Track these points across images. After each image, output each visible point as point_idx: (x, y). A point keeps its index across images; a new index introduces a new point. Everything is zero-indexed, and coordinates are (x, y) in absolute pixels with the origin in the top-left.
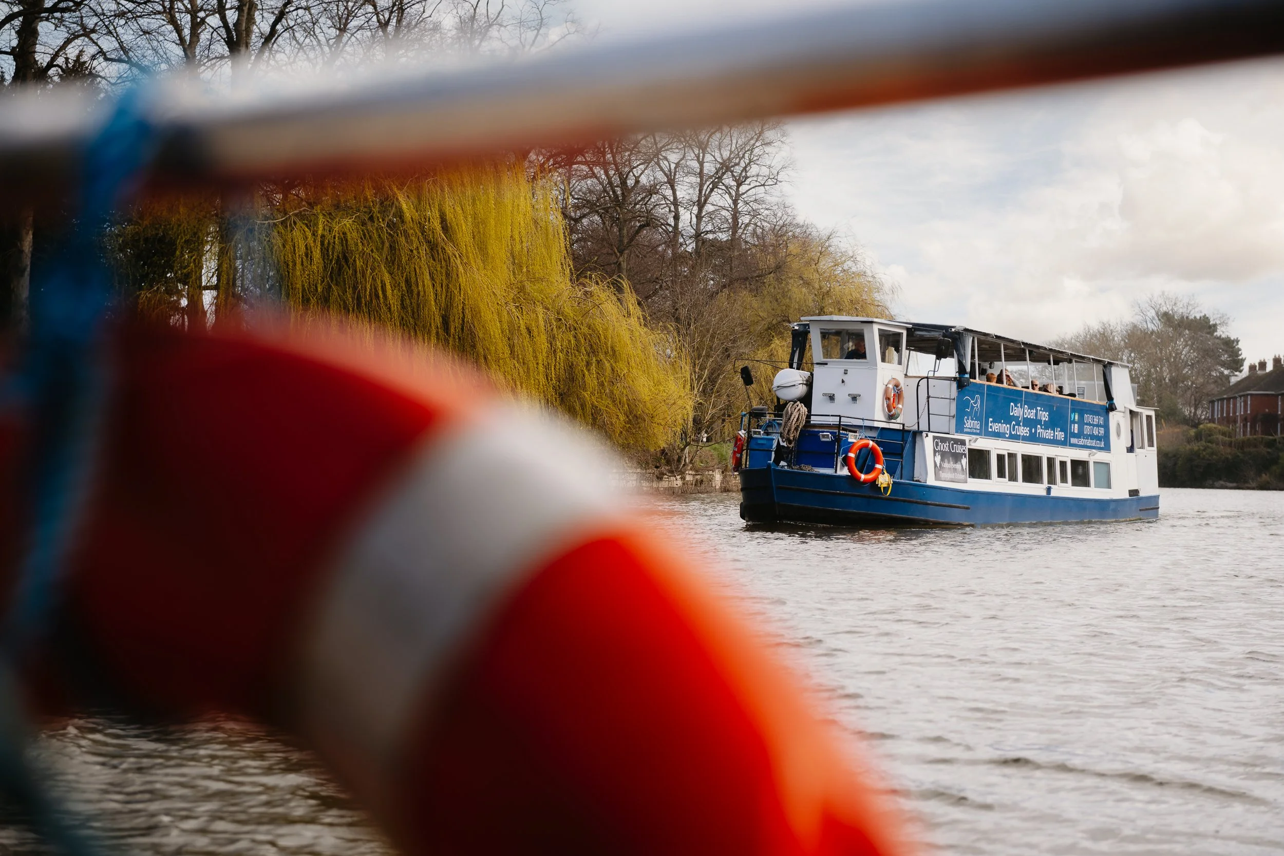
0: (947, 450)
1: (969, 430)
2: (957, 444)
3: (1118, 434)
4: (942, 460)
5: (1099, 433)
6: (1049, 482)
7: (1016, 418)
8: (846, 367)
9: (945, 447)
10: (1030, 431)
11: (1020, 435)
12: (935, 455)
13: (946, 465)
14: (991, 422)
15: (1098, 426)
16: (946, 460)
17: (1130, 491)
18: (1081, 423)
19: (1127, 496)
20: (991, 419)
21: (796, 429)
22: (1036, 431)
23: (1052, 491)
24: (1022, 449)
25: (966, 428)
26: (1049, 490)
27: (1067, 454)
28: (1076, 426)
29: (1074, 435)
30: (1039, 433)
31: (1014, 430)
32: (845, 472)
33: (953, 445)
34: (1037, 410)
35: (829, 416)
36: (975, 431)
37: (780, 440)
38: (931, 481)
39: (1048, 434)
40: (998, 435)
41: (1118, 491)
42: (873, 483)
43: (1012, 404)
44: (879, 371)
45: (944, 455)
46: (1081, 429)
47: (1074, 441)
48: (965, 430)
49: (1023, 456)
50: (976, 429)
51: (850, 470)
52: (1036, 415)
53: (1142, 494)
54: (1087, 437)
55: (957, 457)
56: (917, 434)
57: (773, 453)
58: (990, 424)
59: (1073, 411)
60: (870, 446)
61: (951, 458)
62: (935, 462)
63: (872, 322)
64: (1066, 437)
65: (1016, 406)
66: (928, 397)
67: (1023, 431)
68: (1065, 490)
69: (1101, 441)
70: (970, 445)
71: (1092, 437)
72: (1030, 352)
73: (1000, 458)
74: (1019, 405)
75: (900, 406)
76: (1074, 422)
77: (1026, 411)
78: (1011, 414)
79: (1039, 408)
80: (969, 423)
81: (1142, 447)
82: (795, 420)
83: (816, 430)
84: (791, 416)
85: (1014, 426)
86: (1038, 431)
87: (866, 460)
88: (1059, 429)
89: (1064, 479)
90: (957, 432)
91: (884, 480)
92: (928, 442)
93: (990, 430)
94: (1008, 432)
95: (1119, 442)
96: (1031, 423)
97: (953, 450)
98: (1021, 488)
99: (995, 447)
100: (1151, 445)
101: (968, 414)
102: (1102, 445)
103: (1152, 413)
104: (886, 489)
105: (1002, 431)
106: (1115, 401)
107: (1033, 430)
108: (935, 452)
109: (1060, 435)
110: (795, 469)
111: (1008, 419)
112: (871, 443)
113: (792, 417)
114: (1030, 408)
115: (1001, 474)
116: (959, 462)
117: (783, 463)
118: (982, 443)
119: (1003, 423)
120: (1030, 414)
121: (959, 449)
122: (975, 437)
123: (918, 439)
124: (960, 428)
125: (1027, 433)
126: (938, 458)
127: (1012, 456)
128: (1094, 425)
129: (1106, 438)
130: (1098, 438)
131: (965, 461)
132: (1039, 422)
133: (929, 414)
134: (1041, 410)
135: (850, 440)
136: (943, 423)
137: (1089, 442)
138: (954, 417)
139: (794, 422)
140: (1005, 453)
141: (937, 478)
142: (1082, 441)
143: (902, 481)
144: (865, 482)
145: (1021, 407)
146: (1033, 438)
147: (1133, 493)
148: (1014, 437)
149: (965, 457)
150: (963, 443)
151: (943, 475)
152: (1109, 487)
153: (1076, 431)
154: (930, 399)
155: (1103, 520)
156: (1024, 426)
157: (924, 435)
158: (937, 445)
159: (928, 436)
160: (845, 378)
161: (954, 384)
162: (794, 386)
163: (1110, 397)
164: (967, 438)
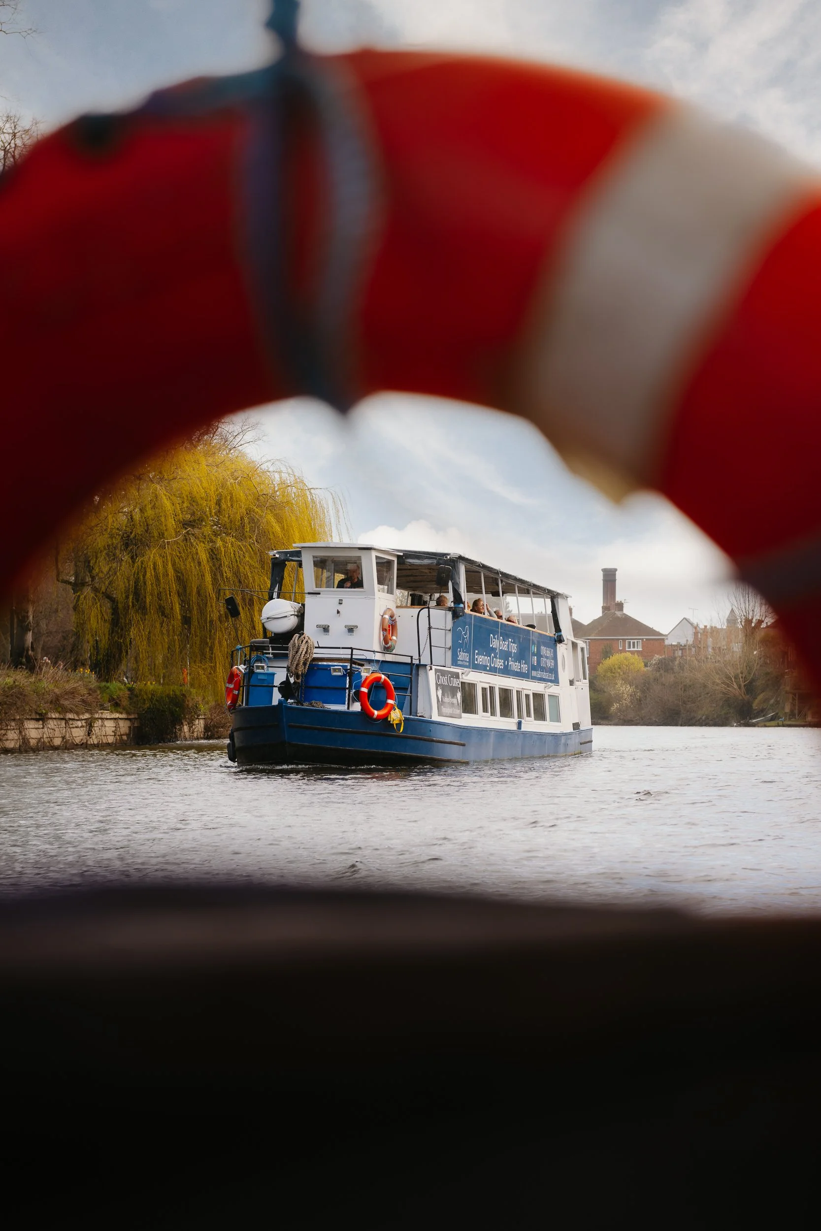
0: (446, 684)
1: (461, 663)
2: (453, 677)
3: (564, 667)
4: (443, 694)
5: (552, 665)
6: (519, 717)
7: (494, 650)
8: (341, 597)
9: (444, 680)
10: (504, 663)
11: (497, 668)
12: (437, 689)
13: (446, 700)
14: (477, 654)
15: (551, 658)
16: (446, 694)
17: (574, 724)
18: (539, 655)
19: (571, 729)
20: (476, 651)
21: (305, 662)
22: (508, 664)
23: (521, 725)
24: (499, 682)
25: (460, 660)
26: (519, 724)
27: (530, 687)
28: (536, 658)
29: (535, 668)
30: (511, 665)
31: (493, 663)
32: (357, 707)
33: (450, 678)
34: (509, 642)
35: (339, 648)
36: (465, 663)
38: (435, 716)
39: (516, 667)
40: (482, 668)
41: (565, 726)
42: (385, 719)
43: (491, 635)
44: (377, 600)
45: (443, 688)
46: (539, 661)
47: (534, 673)
48: (459, 663)
49: (500, 689)
50: (466, 661)
51: (362, 705)
52: (508, 646)
53: (580, 727)
54: (543, 669)
55: (453, 691)
56: (422, 667)
58: (476, 657)
59: (534, 643)
60: (382, 680)
61: (449, 692)
62: (437, 696)
63: (370, 549)
64: (529, 670)
65: (494, 637)
66: (430, 628)
67: (499, 663)
68: (530, 724)
69: (553, 673)
70: (462, 678)
71: (547, 669)
73: (484, 689)
74: (496, 636)
75: (394, 638)
76: (534, 654)
77: (501, 643)
78: (491, 646)
79: (510, 640)
80: (463, 656)
81: (580, 681)
82: (303, 653)
83: (325, 663)
84: (299, 649)
85: (493, 658)
88: (524, 662)
89: (529, 713)
90: (452, 665)
91: (396, 716)
92: (432, 675)
93: (476, 662)
94: (489, 665)
95: (564, 675)
96: (505, 655)
97: (450, 683)
98: (500, 722)
99: (480, 679)
100: (585, 677)
101: (461, 646)
102: (554, 678)
103: (585, 646)
104: (399, 725)
105: (485, 663)
106: (562, 633)
107: (506, 662)
108: (437, 685)
109: (525, 668)
110: (306, 706)
111: (489, 651)
112: (383, 677)
114: (504, 640)
115: (485, 709)
116: (455, 696)
117: (291, 700)
118: (470, 676)
119: (486, 655)
120: (504, 646)
121: (455, 683)
122: (465, 670)
123: (421, 672)
124: (455, 662)
125: (502, 665)
126: (440, 692)
127: (492, 689)
128: (547, 658)
129: (555, 670)
130: (551, 671)
131: (459, 695)
132: (511, 654)
133: (431, 646)
134: (511, 642)
135: (362, 674)
136: (442, 657)
137: (544, 675)
138: (450, 649)
139: (302, 656)
140: (487, 686)
141: (440, 713)
142: (540, 674)
143: (412, 717)
144: (377, 719)
145: (498, 639)
146: (507, 671)
147: (576, 726)
148: (492, 670)
149: (459, 691)
150: (457, 676)
151: (444, 710)
152: (560, 720)
153: (535, 664)
154: (432, 630)
156: (500, 658)
157: (428, 668)
158: (439, 678)
159: (431, 669)
160: (340, 608)
161: (450, 615)
162: (286, 617)
163: (557, 629)
164: (460, 671)
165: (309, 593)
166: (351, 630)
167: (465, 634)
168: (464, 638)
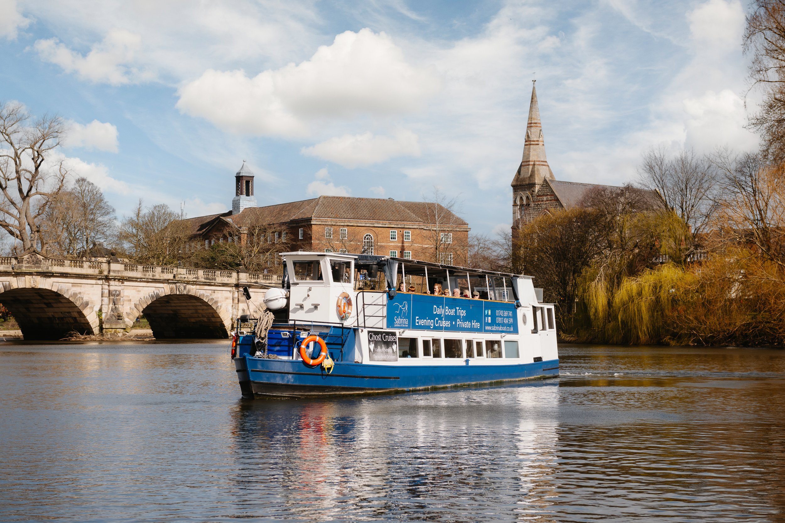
0: (380, 340)
1: (398, 325)
2: (389, 335)
3: (525, 322)
4: (376, 346)
5: (509, 322)
6: (468, 357)
7: (438, 316)
8: (310, 286)
9: (377, 338)
10: (451, 323)
11: (442, 327)
12: (369, 344)
13: (379, 350)
14: (418, 319)
15: (508, 317)
16: (379, 347)
17: (535, 359)
18: (493, 316)
19: (532, 362)
20: (417, 317)
21: (265, 330)
22: (456, 323)
23: (471, 362)
24: (443, 336)
25: (396, 324)
26: (467, 361)
27: (483, 337)
28: (490, 318)
29: (489, 324)
30: (459, 324)
31: (437, 324)
32: (299, 358)
33: (384, 336)
34: (456, 310)
36: (403, 326)
38: (366, 361)
39: (467, 325)
40: (424, 328)
41: (526, 358)
42: (320, 366)
43: (435, 306)
44: (332, 288)
45: (377, 343)
46: (493, 320)
47: (488, 328)
48: (395, 325)
49: (445, 340)
50: (405, 324)
51: (303, 357)
52: (456, 312)
53: (544, 360)
54: (499, 325)
55: (388, 344)
56: (355, 330)
58: (417, 321)
59: (487, 308)
60: (317, 340)
61: (383, 345)
62: (369, 348)
63: (324, 255)
64: (481, 326)
65: (438, 307)
66: (364, 305)
67: (445, 324)
68: (485, 360)
69: (510, 327)
70: (400, 335)
71: (503, 325)
73: (426, 343)
74: (441, 307)
75: (349, 311)
76: (488, 316)
77: (446, 310)
78: (434, 313)
79: (458, 308)
80: (398, 321)
81: (544, 329)
82: (265, 323)
83: (277, 330)
84: (263, 321)
85: (437, 321)
86: (458, 323)
88: (475, 321)
89: (480, 354)
90: (388, 327)
91: (328, 363)
92: (363, 336)
93: (417, 324)
94: (432, 325)
95: (525, 328)
96: (452, 318)
97: (385, 339)
98: (444, 361)
99: (421, 336)
100: (551, 327)
101: (398, 315)
102: (512, 329)
103: (552, 306)
104: (329, 369)
105: (427, 324)
106: (520, 301)
107: (454, 323)
108: (369, 341)
109: (477, 325)
111: (433, 317)
112: (318, 338)
114: (451, 308)
115: (426, 353)
116: (390, 348)
118: (409, 334)
119: (428, 319)
120: (452, 312)
121: (390, 338)
122: (403, 330)
123: (354, 333)
124: (391, 325)
125: (448, 325)
126: (372, 346)
127: (436, 342)
128: (504, 317)
129: (515, 325)
130: (509, 325)
131: (396, 347)
132: (459, 317)
133: (364, 316)
134: (459, 309)
135: (301, 337)
136: (376, 322)
137: (500, 328)
138: (385, 317)
140: (430, 339)
141: (371, 359)
142: (495, 328)
143: (343, 362)
144: (313, 365)
145: (443, 308)
146: (454, 328)
147: (537, 359)
148: (437, 329)
149: (396, 343)
150: (394, 334)
151: (376, 357)
152: (518, 357)
153: (490, 321)
156: (445, 320)
157: (360, 331)
158: (371, 336)
159: (362, 331)
160: (310, 293)
161: (385, 295)
162: (277, 299)
163: (516, 298)
164: (397, 331)
165: (292, 284)
166: (316, 307)
167: (403, 307)
168: (401, 310)
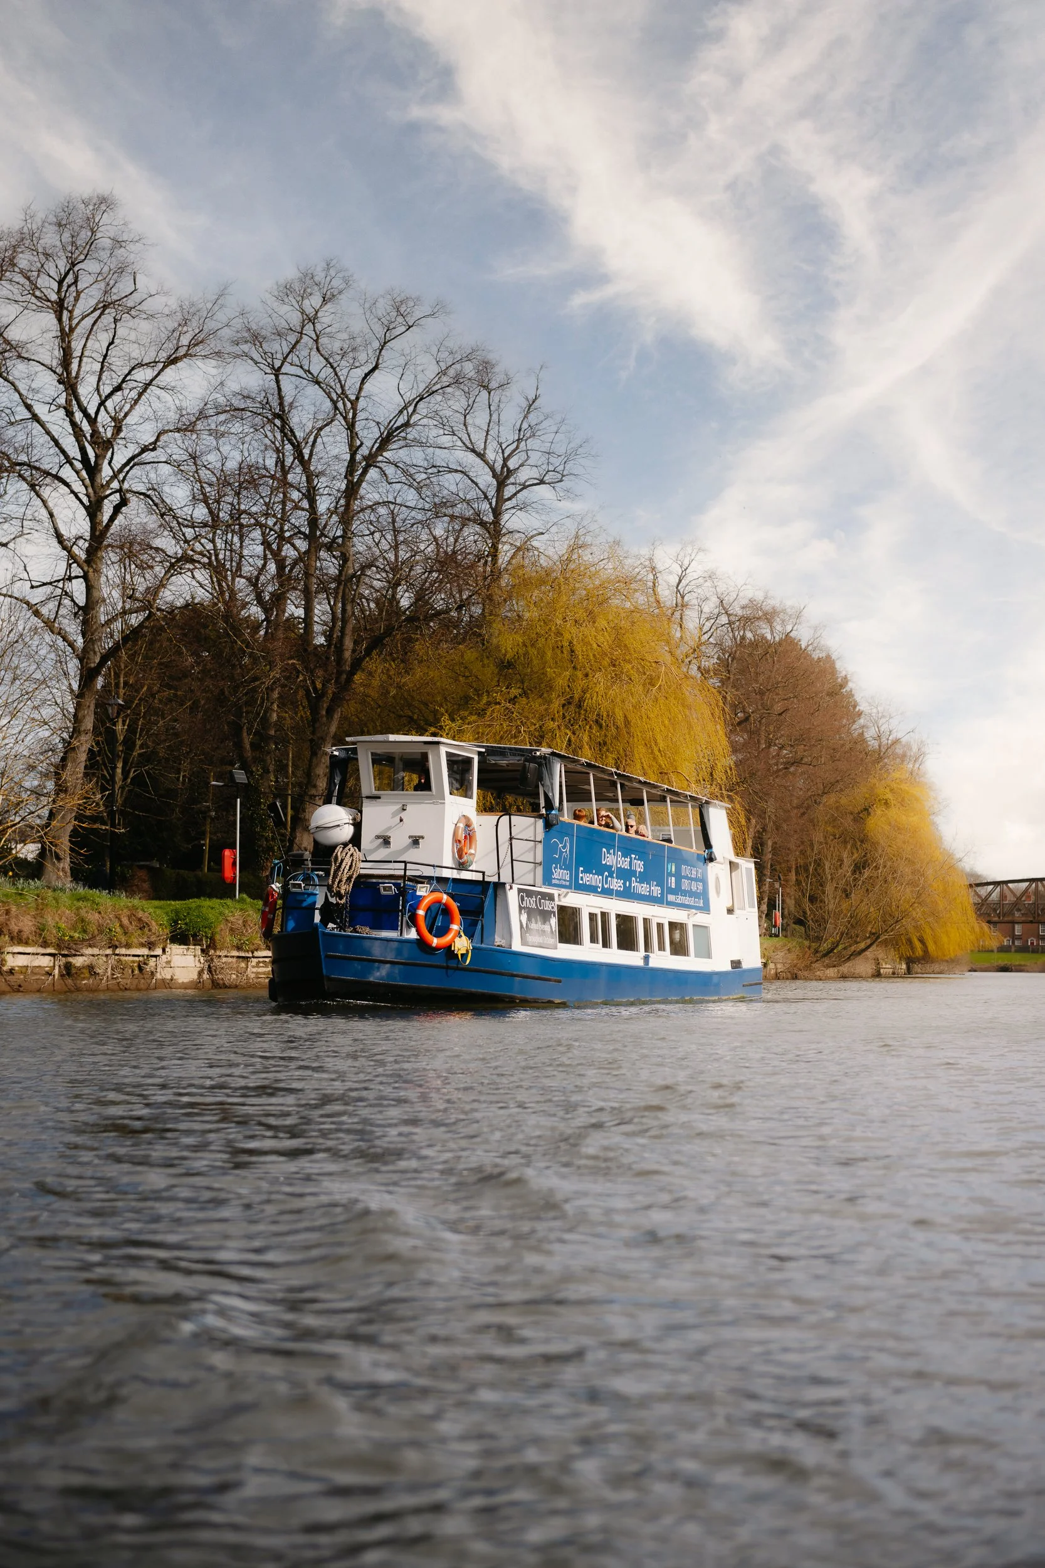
0: (534, 906)
1: (557, 882)
2: (545, 899)
3: (718, 893)
4: (529, 919)
5: (698, 888)
6: (646, 950)
7: (608, 868)
8: (404, 801)
9: (531, 902)
10: (624, 884)
11: (613, 889)
12: (520, 913)
13: (533, 926)
14: (582, 872)
15: (696, 880)
16: (533, 920)
17: (732, 962)
18: (679, 876)
19: (727, 967)
20: (581, 869)
21: (349, 878)
22: (630, 884)
23: (650, 960)
24: (616, 907)
25: (555, 879)
26: (646, 959)
27: (665, 915)
28: (673, 879)
29: (671, 891)
30: (634, 887)
31: (606, 883)
32: (413, 934)
33: (540, 900)
34: (631, 858)
35: (390, 862)
36: (564, 883)
37: (329, 894)
38: (517, 946)
39: (642, 889)
40: (590, 889)
41: (719, 963)
42: (449, 950)
43: (604, 850)
44: (447, 806)
45: (530, 912)
46: (678, 883)
47: (671, 898)
48: (554, 882)
49: (618, 916)
50: (565, 880)
51: (419, 932)
52: (631, 864)
53: (745, 966)
54: (685, 893)
55: (545, 915)
56: (499, 886)
57: (317, 912)
58: (581, 875)
59: (670, 860)
60: (444, 901)
61: (538, 917)
62: (520, 921)
63: (438, 743)
64: (662, 894)
65: (609, 853)
66: (511, 839)
67: (616, 884)
68: (663, 960)
69: (699, 899)
70: (559, 900)
71: (691, 894)
72: (622, 785)
73: (592, 917)
74: (612, 851)
75: (472, 851)
76: (670, 875)
77: (619, 859)
78: (604, 863)
79: (633, 856)
80: (560, 874)
81: (743, 908)
82: (347, 867)
83: (374, 881)
84: (341, 863)
85: (607, 877)
86: (633, 885)
87: (439, 918)
88: (655, 883)
89: (661, 947)
90: (544, 884)
91: (462, 945)
92: (512, 896)
93: (581, 882)
94: (600, 885)
95: (719, 902)
96: (625, 875)
97: (540, 906)
98: (615, 956)
99: (586, 904)
100: (752, 904)
101: (557, 861)
102: (702, 905)
103: (751, 864)
104: (464, 956)
105: (594, 884)
106: (714, 849)
107: (628, 883)
108: (521, 908)
109: (656, 891)
110: (348, 932)
111: (601, 869)
112: (445, 897)
113: (344, 864)
114: (624, 856)
115: (593, 939)
116: (548, 922)
117: (331, 925)
118: (572, 899)
119: (595, 874)
120: (624, 863)
121: (548, 906)
122: (564, 891)
123: (500, 892)
124: (547, 880)
125: (621, 887)
126: (524, 917)
127: (605, 916)
128: (691, 879)
129: (704, 895)
130: (698, 895)
131: (554, 921)
132: (634, 873)
133: (512, 860)
134: (635, 858)
135: (418, 893)
136: (527, 875)
137: (687, 900)
138: (540, 864)
139: (346, 871)
140: (598, 912)
141: (524, 942)
142: (680, 899)
143: (483, 946)
144: (437, 948)
145: (614, 854)
146: (627, 894)
147: (736, 964)
148: (607, 892)
149: (555, 915)
150: (551, 897)
151: (531, 938)
152: (709, 956)
153: (673, 886)
154: (514, 841)
155: (706, 998)
156: (617, 878)
157: (508, 887)
158: (523, 899)
159: (511, 888)
160: (403, 815)
161: (540, 823)
162: (338, 826)
163: (708, 845)
164: (555, 892)
165: (367, 797)
166: (416, 841)
167: (564, 847)
168: (561, 852)
